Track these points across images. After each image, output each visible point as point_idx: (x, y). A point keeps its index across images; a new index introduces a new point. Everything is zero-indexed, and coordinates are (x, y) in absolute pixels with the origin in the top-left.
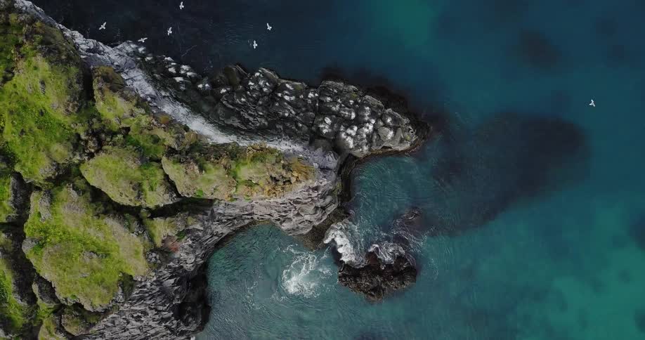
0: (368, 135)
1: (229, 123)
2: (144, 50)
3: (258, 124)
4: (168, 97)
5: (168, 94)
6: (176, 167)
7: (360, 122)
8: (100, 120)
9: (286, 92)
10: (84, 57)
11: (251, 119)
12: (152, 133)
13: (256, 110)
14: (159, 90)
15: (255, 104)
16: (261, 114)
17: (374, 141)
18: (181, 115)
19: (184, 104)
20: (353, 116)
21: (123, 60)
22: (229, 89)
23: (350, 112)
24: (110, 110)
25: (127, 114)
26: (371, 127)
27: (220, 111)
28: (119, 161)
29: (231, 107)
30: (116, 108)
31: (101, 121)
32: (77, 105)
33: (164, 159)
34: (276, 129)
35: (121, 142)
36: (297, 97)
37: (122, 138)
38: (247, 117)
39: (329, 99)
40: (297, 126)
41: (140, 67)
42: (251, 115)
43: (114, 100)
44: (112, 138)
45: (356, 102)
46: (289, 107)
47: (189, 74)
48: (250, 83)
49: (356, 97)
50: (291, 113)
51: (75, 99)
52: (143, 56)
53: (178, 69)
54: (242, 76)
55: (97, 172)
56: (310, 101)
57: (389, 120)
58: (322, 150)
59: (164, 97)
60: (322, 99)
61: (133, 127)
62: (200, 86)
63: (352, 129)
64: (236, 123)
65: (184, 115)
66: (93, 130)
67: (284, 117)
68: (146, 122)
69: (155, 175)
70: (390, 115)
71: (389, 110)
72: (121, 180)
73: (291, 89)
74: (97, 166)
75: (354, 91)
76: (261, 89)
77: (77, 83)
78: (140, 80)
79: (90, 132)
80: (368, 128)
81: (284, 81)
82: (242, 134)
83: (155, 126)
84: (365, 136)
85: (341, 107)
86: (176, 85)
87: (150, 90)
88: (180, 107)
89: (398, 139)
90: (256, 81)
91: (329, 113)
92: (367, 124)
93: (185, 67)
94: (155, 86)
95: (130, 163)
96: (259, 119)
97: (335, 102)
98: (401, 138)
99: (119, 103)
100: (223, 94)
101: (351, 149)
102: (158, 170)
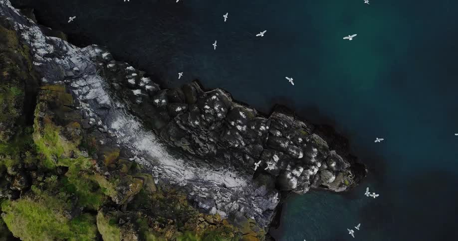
0: (311, 177)
1: (179, 145)
2: (107, 56)
3: (207, 152)
4: (123, 108)
5: (123, 106)
6: (112, 229)
7: (306, 164)
8: (34, 154)
9: (240, 121)
10: (38, 64)
11: (201, 144)
12: (93, 178)
13: (207, 135)
14: (115, 100)
15: (207, 128)
16: (212, 140)
17: (315, 182)
18: (132, 131)
19: (138, 118)
20: (301, 156)
21: (84, 65)
22: (184, 108)
23: (298, 151)
24: (48, 145)
25: (67, 155)
26: (316, 170)
27: (172, 131)
28: (46, 212)
29: (183, 127)
30: (54, 145)
31: (37, 155)
32: (10, 134)
33: (100, 215)
34: (224, 158)
35: (54, 185)
36: (249, 127)
37: (56, 181)
38: (197, 141)
39: (279, 133)
40: (244, 158)
41: (101, 74)
42: (201, 140)
43: (54, 136)
44: (44, 178)
45: (304, 141)
46: (240, 138)
47: (148, 87)
48: (207, 107)
49: (305, 135)
50: (241, 144)
51: (8, 127)
52: (106, 62)
53: (138, 80)
54: (198, 95)
55: (17, 219)
56: (260, 134)
57: (333, 165)
58: (265, 188)
59: (119, 108)
60: (271, 131)
61: (72, 167)
62: (157, 101)
63: (298, 170)
64: (186, 146)
65: (135, 130)
66: (23, 164)
67: (233, 148)
68: (88, 165)
69: (86, 233)
70: (335, 159)
71: (333, 152)
72: (44, 234)
73: (244, 117)
74: (19, 212)
75: (303, 127)
76: (216, 113)
77: (15, 107)
78: (97, 88)
79: (20, 167)
80: (313, 170)
81: (237, 106)
82: (189, 159)
83: (98, 172)
84: (308, 178)
85: (289, 144)
86: (133, 98)
87: (105, 99)
88: (133, 121)
89: (338, 184)
90: (212, 104)
91: (278, 149)
92: (313, 167)
93: (145, 79)
94: (111, 96)
95: (58, 216)
96: (209, 147)
97: (284, 138)
98: (341, 183)
99: (59, 140)
100: (178, 112)
101: (294, 189)
102: (90, 225)
